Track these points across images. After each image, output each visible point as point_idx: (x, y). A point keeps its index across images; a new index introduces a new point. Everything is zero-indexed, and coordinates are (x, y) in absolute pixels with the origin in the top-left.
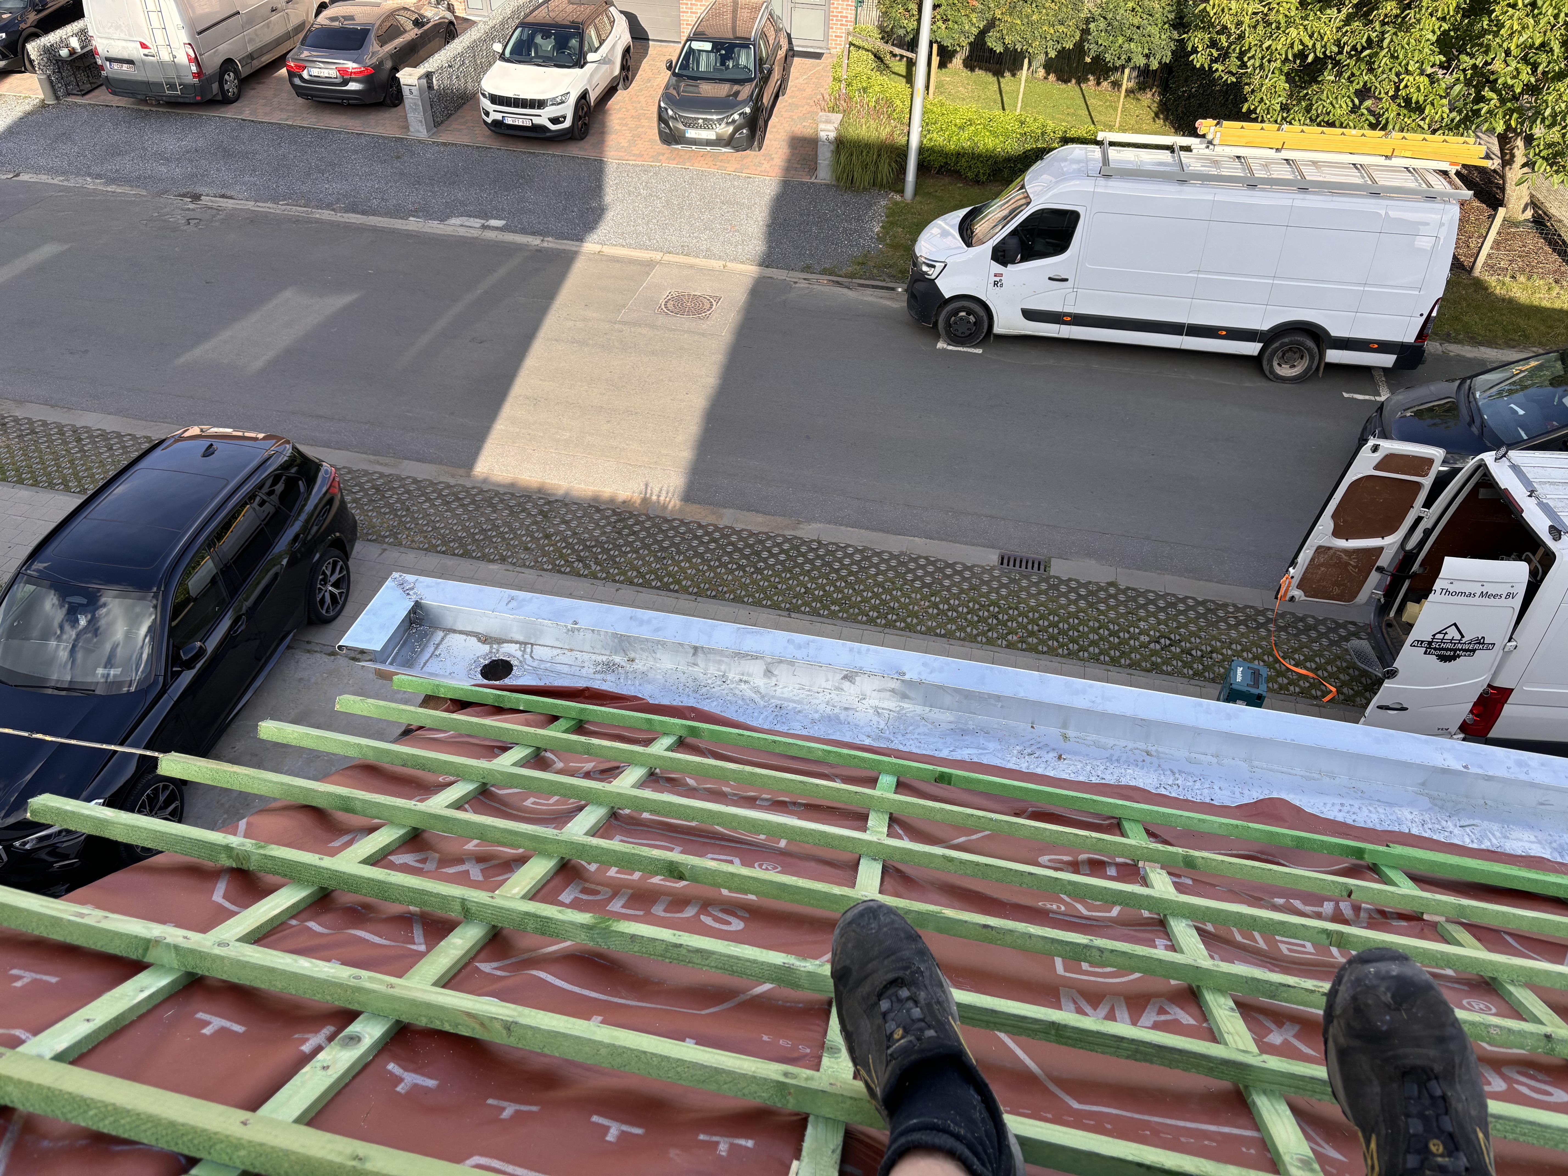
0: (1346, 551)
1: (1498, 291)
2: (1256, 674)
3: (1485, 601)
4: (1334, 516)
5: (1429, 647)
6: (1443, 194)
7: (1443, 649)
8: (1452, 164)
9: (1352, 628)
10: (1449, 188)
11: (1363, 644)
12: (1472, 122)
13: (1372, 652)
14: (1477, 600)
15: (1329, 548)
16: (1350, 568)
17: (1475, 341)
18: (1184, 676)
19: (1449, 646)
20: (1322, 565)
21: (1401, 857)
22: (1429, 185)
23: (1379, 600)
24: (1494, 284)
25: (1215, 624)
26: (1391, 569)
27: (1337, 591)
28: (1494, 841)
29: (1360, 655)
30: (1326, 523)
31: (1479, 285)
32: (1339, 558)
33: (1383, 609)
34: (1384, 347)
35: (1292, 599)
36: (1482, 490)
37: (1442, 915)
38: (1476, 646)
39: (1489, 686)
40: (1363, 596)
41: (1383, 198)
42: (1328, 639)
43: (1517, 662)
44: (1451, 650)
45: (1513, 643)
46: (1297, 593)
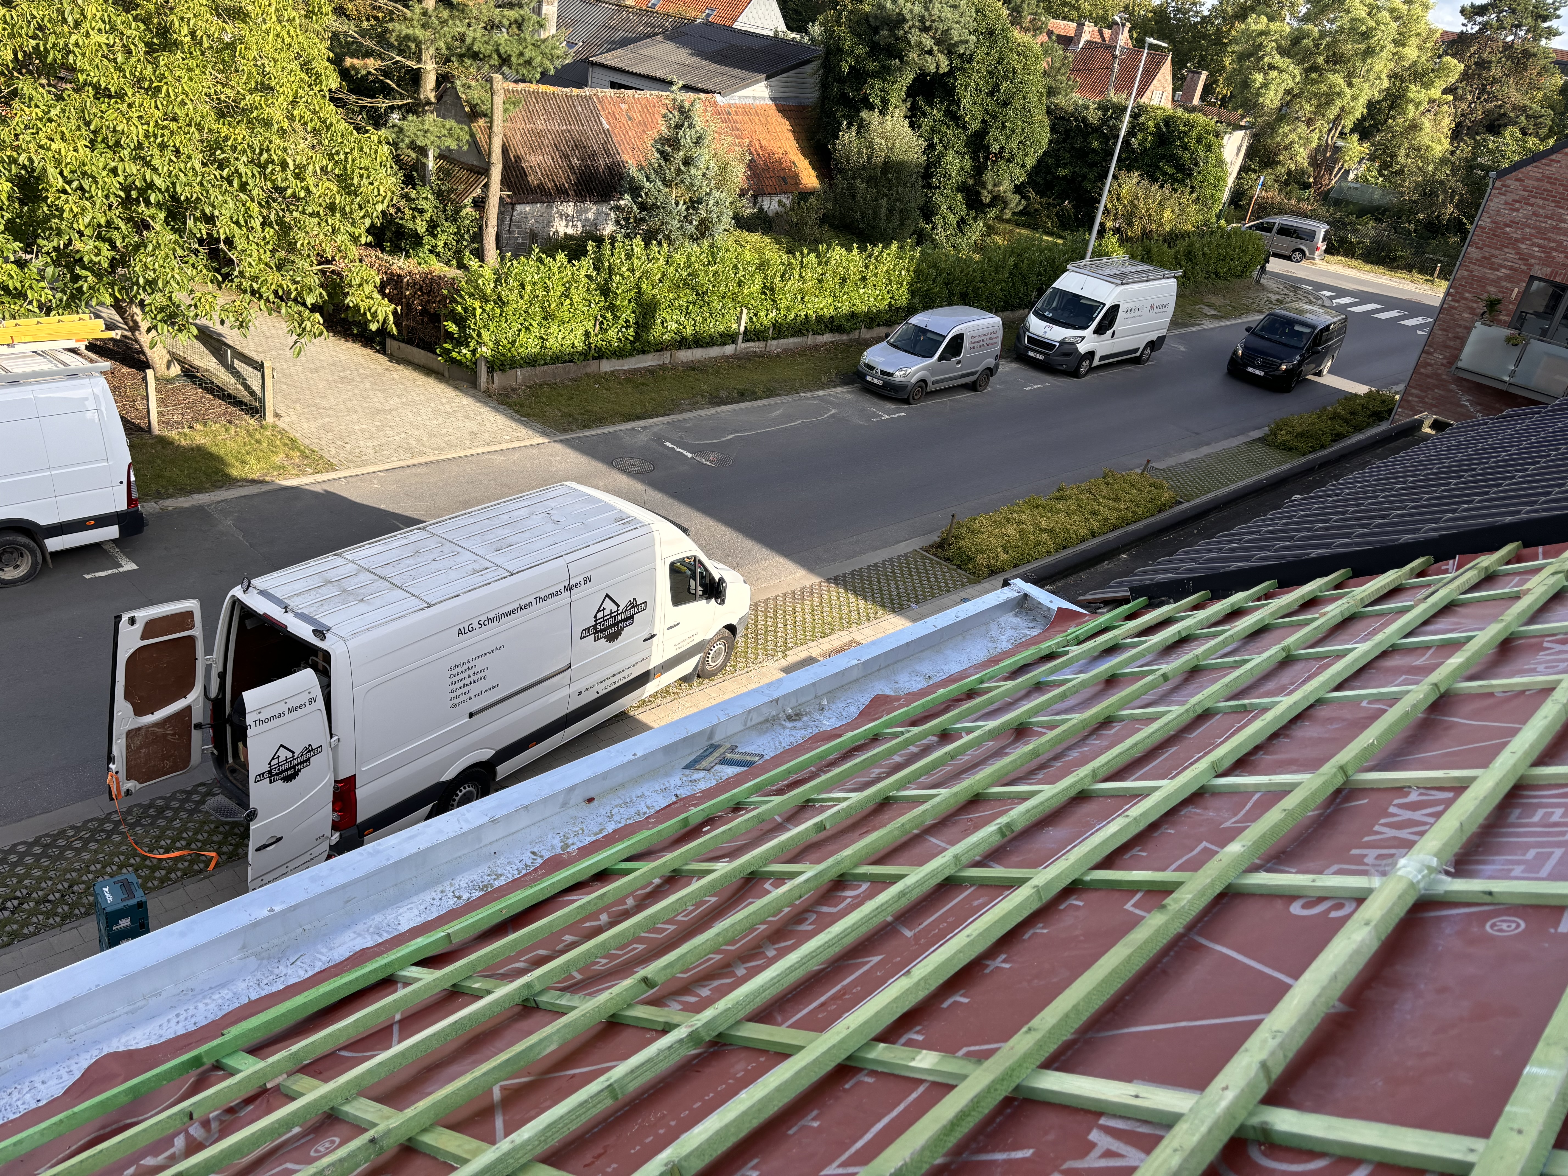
0: (156, 724)
1: (183, 443)
2: (126, 886)
3: (295, 714)
4: (128, 697)
5: (271, 775)
6: (84, 370)
7: (283, 771)
8: (78, 340)
9: (203, 789)
10: (87, 364)
11: (219, 800)
12: (80, 300)
13: (230, 802)
14: (289, 717)
15: (139, 729)
16: (169, 737)
17: (186, 492)
18: (52, 927)
19: (287, 766)
20: (140, 747)
21: (236, 1038)
22: (65, 364)
23: (212, 753)
24: (177, 437)
25: (61, 856)
26: (208, 721)
27: (168, 764)
28: (324, 958)
29: (221, 810)
30: (123, 707)
31: (163, 442)
32: (154, 733)
33: (220, 760)
34: (101, 521)
35: (128, 792)
36: (247, 622)
37: (281, 1074)
38: (309, 755)
39: (336, 782)
40: (196, 756)
41: (24, 384)
42: (185, 810)
43: (345, 751)
44: (290, 769)
45: (335, 738)
46: (130, 785)
